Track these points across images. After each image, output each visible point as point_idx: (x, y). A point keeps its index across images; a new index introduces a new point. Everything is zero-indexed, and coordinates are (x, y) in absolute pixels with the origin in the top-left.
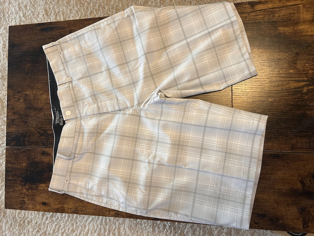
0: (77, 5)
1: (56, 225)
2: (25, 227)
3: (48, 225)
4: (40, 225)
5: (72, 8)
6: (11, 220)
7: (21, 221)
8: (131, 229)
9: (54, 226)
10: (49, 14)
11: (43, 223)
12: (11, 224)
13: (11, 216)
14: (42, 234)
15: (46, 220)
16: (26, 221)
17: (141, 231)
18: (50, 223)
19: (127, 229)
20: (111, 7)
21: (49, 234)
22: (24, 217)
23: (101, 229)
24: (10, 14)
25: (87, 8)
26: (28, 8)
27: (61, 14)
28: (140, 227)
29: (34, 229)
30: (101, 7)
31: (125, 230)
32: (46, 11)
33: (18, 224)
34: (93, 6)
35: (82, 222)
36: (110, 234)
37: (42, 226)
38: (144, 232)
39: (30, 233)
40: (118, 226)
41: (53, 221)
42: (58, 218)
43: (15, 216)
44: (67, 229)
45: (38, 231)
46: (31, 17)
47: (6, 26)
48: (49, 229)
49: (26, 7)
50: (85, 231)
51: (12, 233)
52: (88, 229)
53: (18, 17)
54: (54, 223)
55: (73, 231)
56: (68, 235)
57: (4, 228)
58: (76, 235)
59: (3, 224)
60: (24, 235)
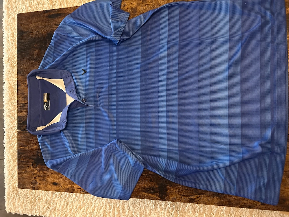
1: (65, 202)
2: (36, 204)
3: (57, 202)
4: (49, 202)
6: (23, 197)
7: (32, 198)
8: (135, 206)
9: (62, 203)
11: (53, 201)
12: (23, 201)
13: (23, 193)
14: (52, 210)
15: (55, 197)
16: (37, 198)
17: (144, 208)
18: (59, 200)
19: (131, 207)
21: (58, 210)
22: (35, 195)
23: (106, 206)
24: (17, 5)
28: (143, 205)
29: (44, 206)
31: (129, 208)
33: (29, 201)
35: (89, 200)
36: (114, 211)
37: (52, 203)
38: (147, 210)
39: (41, 209)
40: (123, 204)
41: (62, 199)
42: (66, 196)
43: (27, 194)
44: (75, 205)
45: (48, 207)
46: (37, 7)
47: (14, 16)
48: (58, 206)
50: (92, 208)
51: (24, 209)
52: (95, 206)
53: (25, 7)
54: (62, 200)
55: (80, 208)
56: (75, 212)
57: (16, 205)
58: (84, 211)
59: (16, 201)
60: (35, 212)
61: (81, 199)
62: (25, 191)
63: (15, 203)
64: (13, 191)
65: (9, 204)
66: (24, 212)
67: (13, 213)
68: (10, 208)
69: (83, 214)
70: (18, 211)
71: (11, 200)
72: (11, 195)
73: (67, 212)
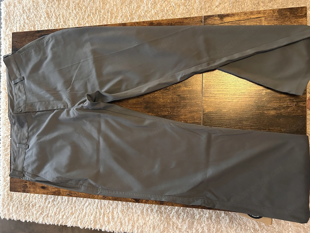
0: (75, 9)
1: (57, 208)
2: (30, 210)
3: (50, 209)
4: (42, 208)
5: (72, 12)
6: (17, 204)
7: (26, 204)
8: (123, 213)
9: (55, 209)
10: (50, 17)
11: (46, 207)
12: (18, 207)
13: (17, 200)
14: (45, 216)
15: (48, 204)
16: (31, 205)
17: (132, 215)
18: (52, 206)
19: (120, 213)
20: (107, 11)
21: (51, 216)
22: (29, 201)
23: (96, 212)
24: (15, 17)
25: (85, 12)
26: (31, 11)
27: (62, 17)
28: (131, 211)
29: (38, 212)
30: (97, 11)
31: (118, 214)
32: (48, 14)
33: (23, 207)
34: (91, 10)
35: (80, 206)
36: (104, 217)
37: (45, 209)
38: (135, 216)
39: (34, 215)
40: (112, 210)
41: (55, 205)
42: (59, 202)
43: (21, 200)
44: (67, 212)
45: (41, 213)
46: (34, 20)
47: (11, 27)
48: (51, 212)
49: (29, 10)
50: (83, 214)
51: (18, 215)
52: (86, 212)
53: (22, 19)
55: (72, 214)
56: (67, 218)
57: (11, 211)
58: (75, 218)
59: (10, 207)
60: (29, 218)
61: (73, 205)
62: (19, 197)
63: (9, 209)
64: (8, 197)
65: (4, 210)
66: (18, 218)
67: (8, 219)
68: (4, 214)
69: (74, 220)
70: (13, 216)
71: (5, 206)
72: (5, 201)
73: (59, 218)
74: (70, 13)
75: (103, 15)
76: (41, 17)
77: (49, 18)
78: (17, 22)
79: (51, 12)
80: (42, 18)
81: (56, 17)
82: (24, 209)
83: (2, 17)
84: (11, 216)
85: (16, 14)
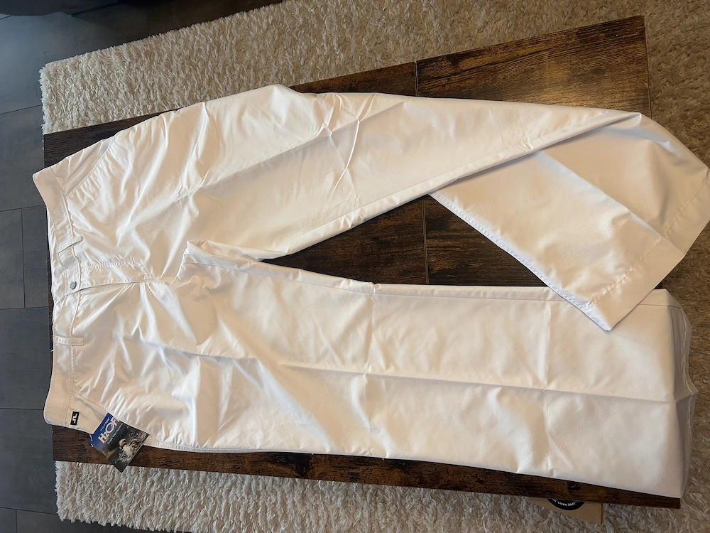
0: (183, 69)
1: (169, 495)
2: (115, 499)
3: (154, 496)
4: (140, 496)
5: (176, 76)
6: (90, 487)
7: (107, 488)
9: (164, 497)
10: (135, 90)
11: (146, 493)
12: (91, 494)
13: (90, 479)
14: (145, 512)
15: (151, 486)
16: (116, 488)
18: (158, 491)
20: (246, 66)
21: (157, 512)
22: (112, 481)
24: (68, 97)
25: (203, 73)
26: (99, 82)
27: (157, 89)
29: (131, 504)
30: (227, 68)
32: (130, 85)
33: (102, 495)
34: (213, 68)
36: (266, 512)
37: (145, 497)
38: (330, 509)
39: (124, 510)
41: (164, 488)
42: (172, 482)
43: (97, 479)
44: (189, 503)
45: (138, 508)
46: (105, 100)
48: (156, 503)
49: (94, 80)
51: (93, 511)
52: (227, 503)
53: (82, 102)
54: (165, 492)
55: (200, 507)
56: (191, 516)
57: (78, 502)
58: (206, 515)
59: (77, 495)
60: (114, 516)
61: (199, 488)
62: (93, 473)
63: (75, 498)
64: (71, 474)
65: (65, 502)
66: (93, 518)
67: (73, 521)
68: (65, 509)
69: (204, 520)
70: (82, 515)
71: (67, 493)
72: (67, 482)
73: (174, 517)
74: (174, 78)
75: (239, 77)
76: (118, 94)
77: (133, 94)
78: (72, 109)
79: (136, 80)
80: (120, 96)
81: (147, 91)
82: (105, 498)
83: (43, 100)
84: (79, 513)
85: (70, 91)
